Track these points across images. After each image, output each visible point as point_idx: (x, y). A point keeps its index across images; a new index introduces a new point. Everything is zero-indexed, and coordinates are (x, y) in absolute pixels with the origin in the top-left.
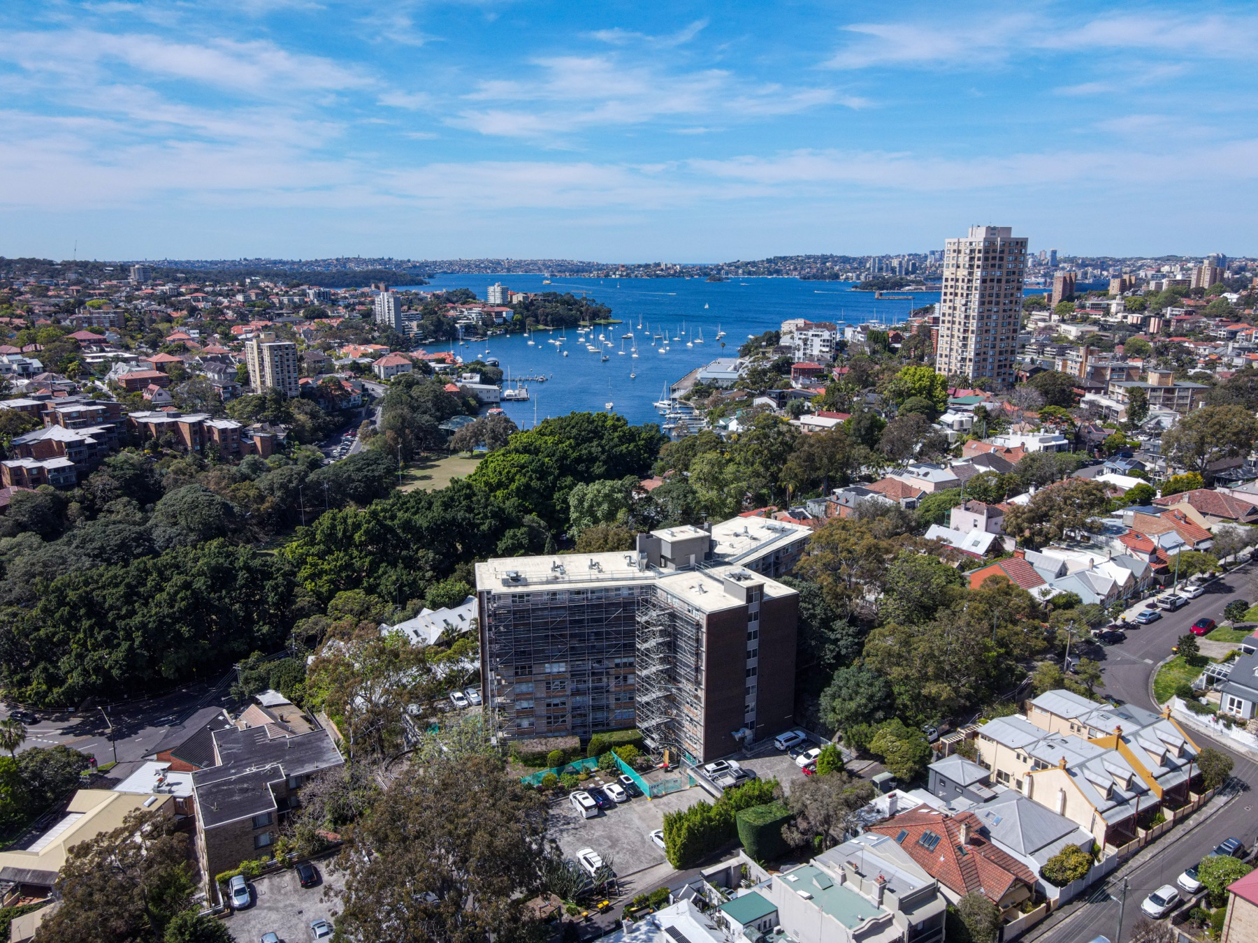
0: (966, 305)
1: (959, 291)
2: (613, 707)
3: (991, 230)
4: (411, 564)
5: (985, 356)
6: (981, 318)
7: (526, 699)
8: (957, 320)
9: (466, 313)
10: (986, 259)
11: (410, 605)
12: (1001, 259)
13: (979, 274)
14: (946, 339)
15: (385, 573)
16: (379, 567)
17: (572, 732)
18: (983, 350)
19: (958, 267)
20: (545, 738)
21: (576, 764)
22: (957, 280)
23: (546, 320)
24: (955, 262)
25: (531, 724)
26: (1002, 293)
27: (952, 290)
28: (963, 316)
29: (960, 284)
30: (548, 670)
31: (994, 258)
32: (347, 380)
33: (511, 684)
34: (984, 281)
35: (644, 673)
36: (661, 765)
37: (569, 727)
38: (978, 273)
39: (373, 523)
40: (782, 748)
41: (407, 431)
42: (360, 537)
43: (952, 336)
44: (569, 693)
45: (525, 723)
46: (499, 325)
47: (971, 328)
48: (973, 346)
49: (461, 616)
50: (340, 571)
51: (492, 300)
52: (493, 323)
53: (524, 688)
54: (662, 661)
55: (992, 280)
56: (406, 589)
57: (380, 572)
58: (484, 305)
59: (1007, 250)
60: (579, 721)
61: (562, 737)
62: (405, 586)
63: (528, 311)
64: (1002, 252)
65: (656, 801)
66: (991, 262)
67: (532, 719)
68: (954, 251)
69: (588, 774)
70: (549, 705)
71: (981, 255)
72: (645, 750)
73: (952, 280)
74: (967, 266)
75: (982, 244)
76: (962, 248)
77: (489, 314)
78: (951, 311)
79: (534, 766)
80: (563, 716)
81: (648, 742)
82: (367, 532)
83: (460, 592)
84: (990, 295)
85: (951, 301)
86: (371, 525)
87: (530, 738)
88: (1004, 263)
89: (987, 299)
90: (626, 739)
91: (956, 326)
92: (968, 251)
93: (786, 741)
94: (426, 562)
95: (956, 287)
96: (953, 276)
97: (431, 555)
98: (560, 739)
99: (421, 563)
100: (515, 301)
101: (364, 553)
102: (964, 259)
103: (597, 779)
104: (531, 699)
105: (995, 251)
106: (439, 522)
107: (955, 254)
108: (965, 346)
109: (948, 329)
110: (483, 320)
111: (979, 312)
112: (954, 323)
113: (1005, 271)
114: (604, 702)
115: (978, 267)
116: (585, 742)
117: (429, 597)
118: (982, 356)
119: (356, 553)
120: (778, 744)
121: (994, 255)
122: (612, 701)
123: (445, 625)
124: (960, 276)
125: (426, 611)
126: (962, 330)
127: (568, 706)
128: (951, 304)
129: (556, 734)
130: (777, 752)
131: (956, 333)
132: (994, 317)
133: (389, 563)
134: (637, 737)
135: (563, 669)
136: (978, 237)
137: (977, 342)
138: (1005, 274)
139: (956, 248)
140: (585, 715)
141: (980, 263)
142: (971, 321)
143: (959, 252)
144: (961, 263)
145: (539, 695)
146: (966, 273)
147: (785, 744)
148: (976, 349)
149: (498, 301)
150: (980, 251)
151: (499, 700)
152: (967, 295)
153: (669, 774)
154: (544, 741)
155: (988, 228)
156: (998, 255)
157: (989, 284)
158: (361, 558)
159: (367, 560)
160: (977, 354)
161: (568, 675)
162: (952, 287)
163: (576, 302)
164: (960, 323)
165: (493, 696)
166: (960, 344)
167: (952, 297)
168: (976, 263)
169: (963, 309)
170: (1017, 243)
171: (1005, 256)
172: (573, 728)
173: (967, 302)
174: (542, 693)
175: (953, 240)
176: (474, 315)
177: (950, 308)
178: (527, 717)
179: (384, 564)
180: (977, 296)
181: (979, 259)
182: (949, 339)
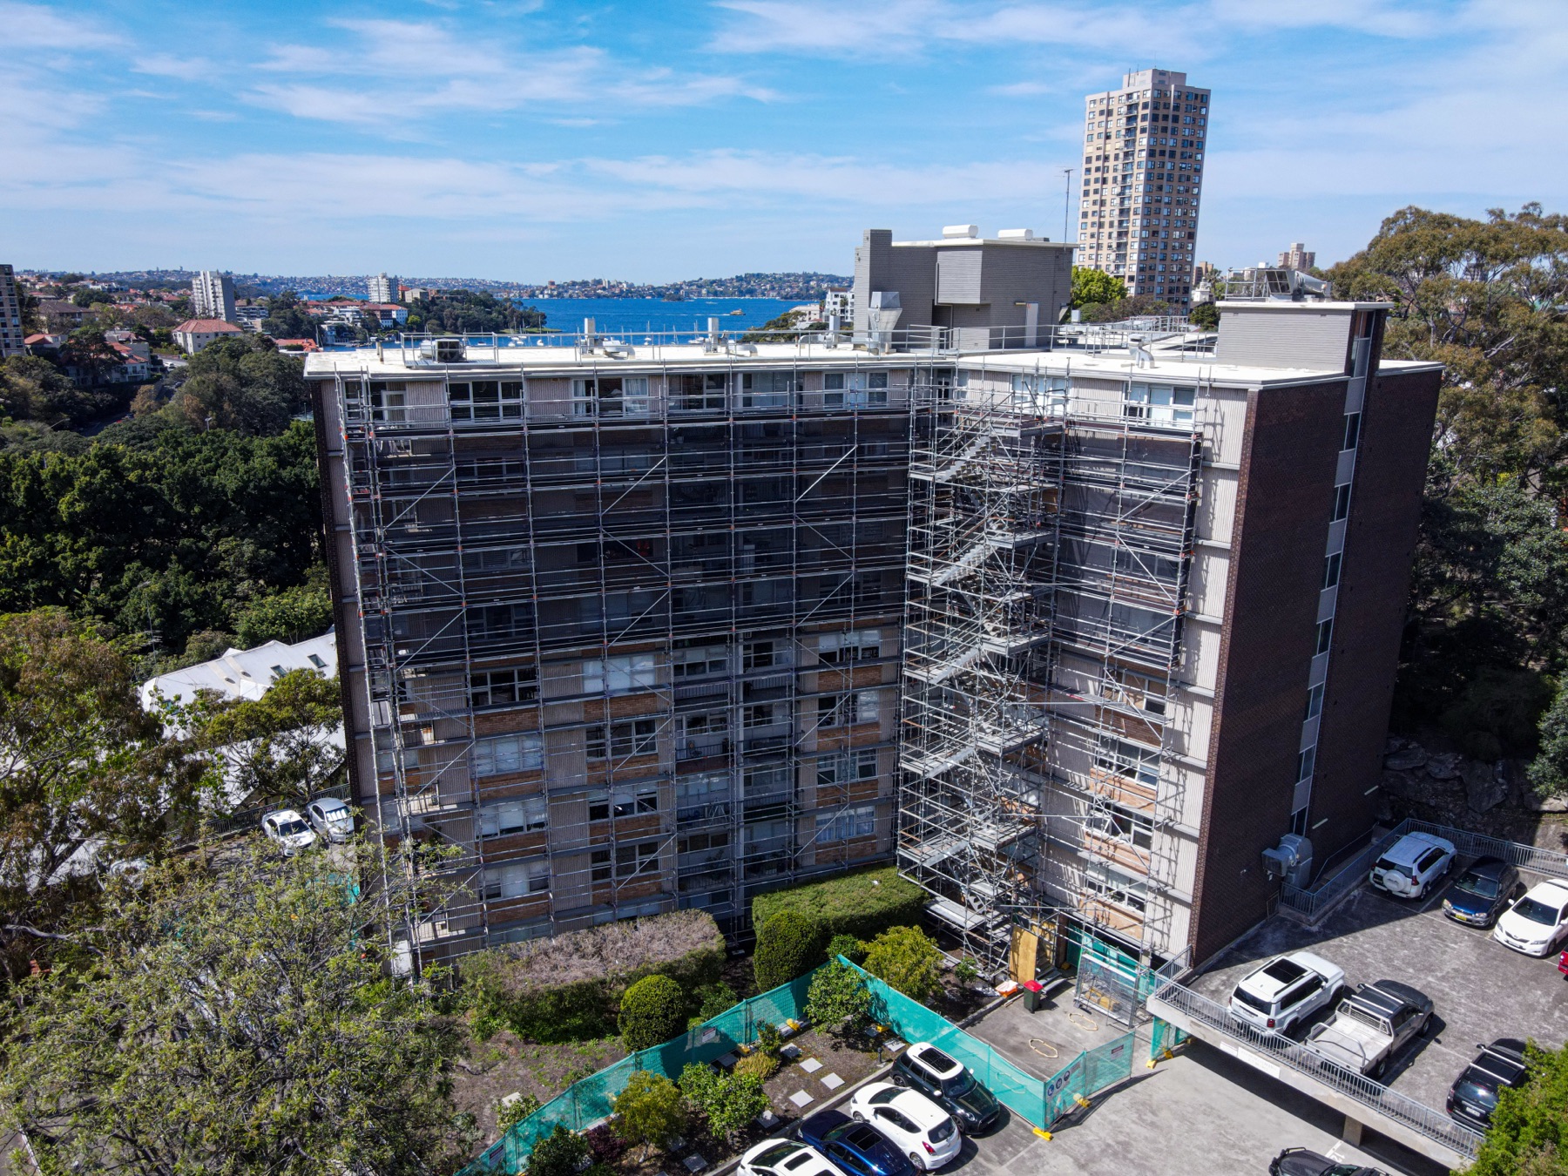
0: (1122, 193)
1: (1110, 176)
2: (810, 801)
3: (1160, 77)
4: (202, 566)
5: (1151, 273)
6: (1149, 211)
7: (517, 796)
8: (1106, 220)
9: (336, 312)
10: (1155, 118)
11: (194, 643)
12: (1176, 119)
13: (1145, 142)
14: (1088, 251)
15: (134, 582)
16: (121, 571)
17: (682, 898)
18: (1150, 262)
19: (1108, 137)
20: (592, 927)
21: (729, 1021)
22: (1106, 158)
23: (455, 325)
24: (1102, 130)
25: (540, 884)
26: (1176, 173)
27: (1099, 175)
28: (1116, 212)
29: (1111, 163)
30: (592, 686)
31: (1166, 117)
32: (121, 342)
33: (457, 742)
34: (1151, 153)
35: (937, 674)
36: (1009, 985)
37: (669, 880)
38: (1143, 141)
39: (103, 473)
40: (1414, 891)
41: (226, 406)
42: (72, 504)
43: (1099, 246)
44: (669, 764)
45: (516, 883)
46: (387, 329)
47: (1131, 229)
48: (1135, 257)
49: (314, 658)
50: (22, 579)
51: (374, 298)
52: (378, 325)
53: (510, 754)
54: (1016, 619)
55: (1162, 153)
56: (187, 612)
57: (125, 580)
58: (364, 302)
59: (1183, 106)
60: (698, 858)
61: (651, 917)
62: (186, 606)
63: (429, 312)
64: (1177, 108)
65: (1070, 1135)
66: (1161, 124)
67: (538, 868)
68: (1102, 113)
69: (774, 1053)
70: (599, 812)
71: (1147, 111)
72: (947, 936)
73: (1098, 158)
74: (1123, 132)
75: (1149, 94)
76: (1114, 106)
77: (371, 313)
78: (1096, 208)
79: (562, 1036)
80: (649, 848)
81: (946, 909)
82: (86, 493)
83: (312, 611)
84: (1161, 177)
85: (1096, 192)
86: (97, 480)
87: (534, 935)
88: (1180, 125)
89: (1156, 182)
90: (875, 906)
91: (1106, 230)
92: (1124, 109)
93: (1422, 867)
94: (238, 564)
95: (1105, 169)
96: (1100, 153)
97: (248, 548)
98: (645, 929)
99: (227, 564)
100: (409, 298)
101: (81, 541)
102: (1118, 124)
103: (810, 1065)
104: (538, 792)
105: (1166, 106)
106: (263, 483)
107: (1103, 118)
108: (1121, 257)
109: (1092, 236)
110: (363, 321)
111: (1145, 203)
112: (1101, 225)
113: (1180, 139)
114: (784, 789)
115: (1143, 130)
116: (738, 931)
117: (241, 627)
118: (1148, 273)
119: (62, 540)
120: (1397, 882)
121: (1165, 112)
122: (809, 784)
123: (273, 673)
124: (1111, 153)
125: (231, 651)
126: (1115, 235)
127: (666, 811)
128: (1097, 197)
129: (629, 911)
130: (1394, 907)
131: (1105, 241)
132: (1165, 212)
133: (145, 563)
134: (910, 895)
135: (647, 680)
136: (1142, 86)
137: (1141, 250)
138: (1179, 144)
139: (1104, 107)
140: (722, 839)
141: (1146, 124)
142: (1132, 217)
143: (1110, 113)
144: (1113, 130)
145: (561, 779)
146: (1121, 144)
147: (1422, 878)
148: (1140, 261)
149: (385, 299)
150: (1145, 106)
151: (416, 805)
152: (1124, 177)
153: (1047, 1017)
154: (588, 942)
155: (1155, 71)
156: (1171, 112)
157: (1158, 158)
158: (76, 552)
159: (93, 556)
160: (1141, 270)
161: (666, 700)
162: (1097, 169)
163: (496, 303)
164: (1111, 225)
165: (390, 793)
166: (1113, 256)
167: (1098, 186)
168: (1140, 124)
169: (1117, 201)
170: (1196, 96)
171: (1181, 114)
172: (683, 883)
173: (1124, 188)
174: (574, 770)
175: (1097, 97)
176: (348, 315)
177: (1095, 203)
178: (525, 858)
179: (136, 564)
180: (1142, 177)
181: (1144, 118)
182: (1093, 251)
